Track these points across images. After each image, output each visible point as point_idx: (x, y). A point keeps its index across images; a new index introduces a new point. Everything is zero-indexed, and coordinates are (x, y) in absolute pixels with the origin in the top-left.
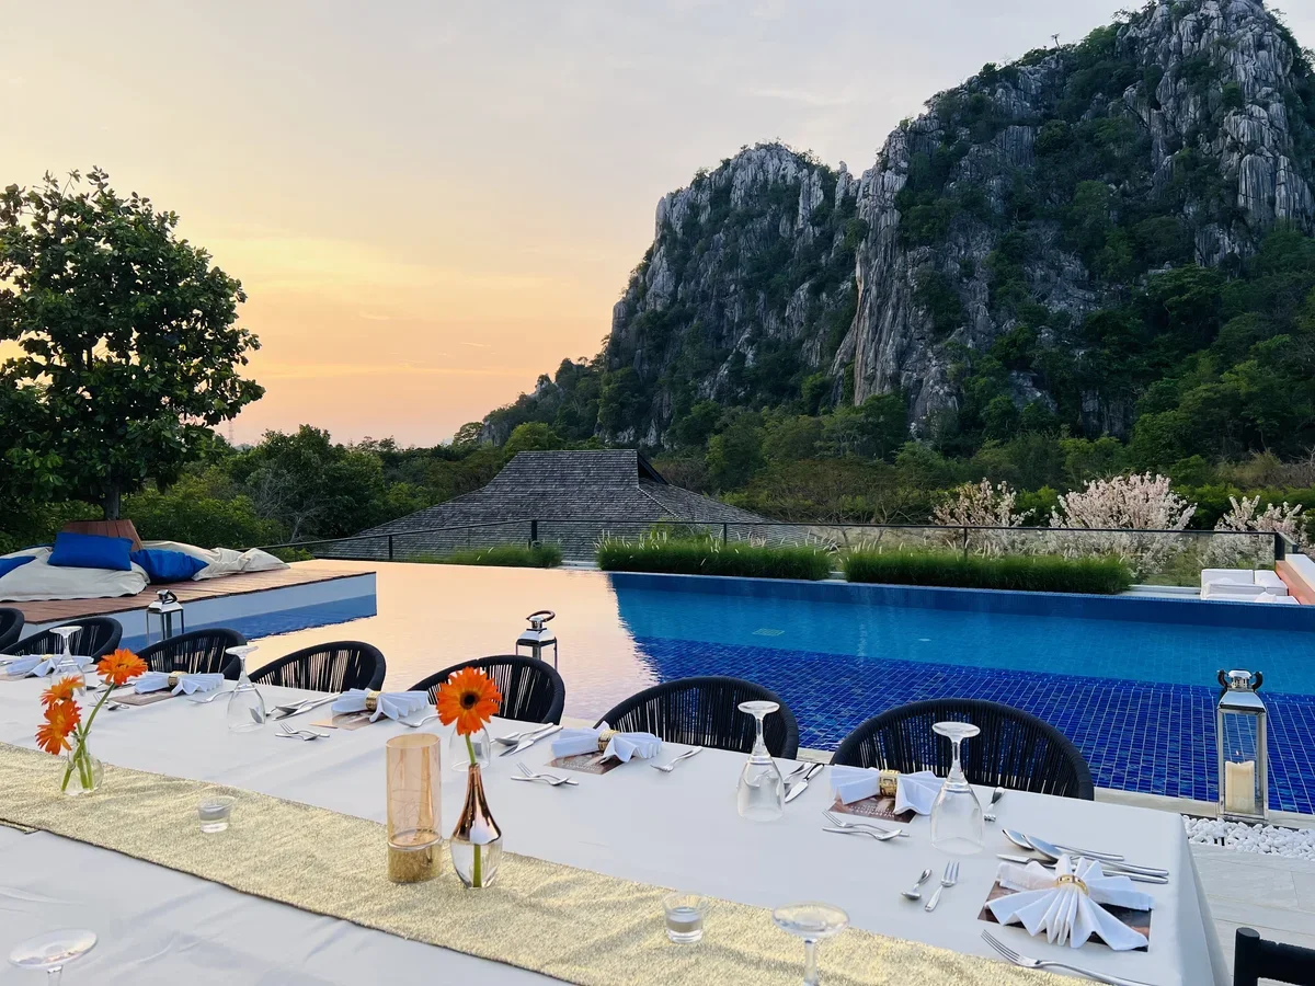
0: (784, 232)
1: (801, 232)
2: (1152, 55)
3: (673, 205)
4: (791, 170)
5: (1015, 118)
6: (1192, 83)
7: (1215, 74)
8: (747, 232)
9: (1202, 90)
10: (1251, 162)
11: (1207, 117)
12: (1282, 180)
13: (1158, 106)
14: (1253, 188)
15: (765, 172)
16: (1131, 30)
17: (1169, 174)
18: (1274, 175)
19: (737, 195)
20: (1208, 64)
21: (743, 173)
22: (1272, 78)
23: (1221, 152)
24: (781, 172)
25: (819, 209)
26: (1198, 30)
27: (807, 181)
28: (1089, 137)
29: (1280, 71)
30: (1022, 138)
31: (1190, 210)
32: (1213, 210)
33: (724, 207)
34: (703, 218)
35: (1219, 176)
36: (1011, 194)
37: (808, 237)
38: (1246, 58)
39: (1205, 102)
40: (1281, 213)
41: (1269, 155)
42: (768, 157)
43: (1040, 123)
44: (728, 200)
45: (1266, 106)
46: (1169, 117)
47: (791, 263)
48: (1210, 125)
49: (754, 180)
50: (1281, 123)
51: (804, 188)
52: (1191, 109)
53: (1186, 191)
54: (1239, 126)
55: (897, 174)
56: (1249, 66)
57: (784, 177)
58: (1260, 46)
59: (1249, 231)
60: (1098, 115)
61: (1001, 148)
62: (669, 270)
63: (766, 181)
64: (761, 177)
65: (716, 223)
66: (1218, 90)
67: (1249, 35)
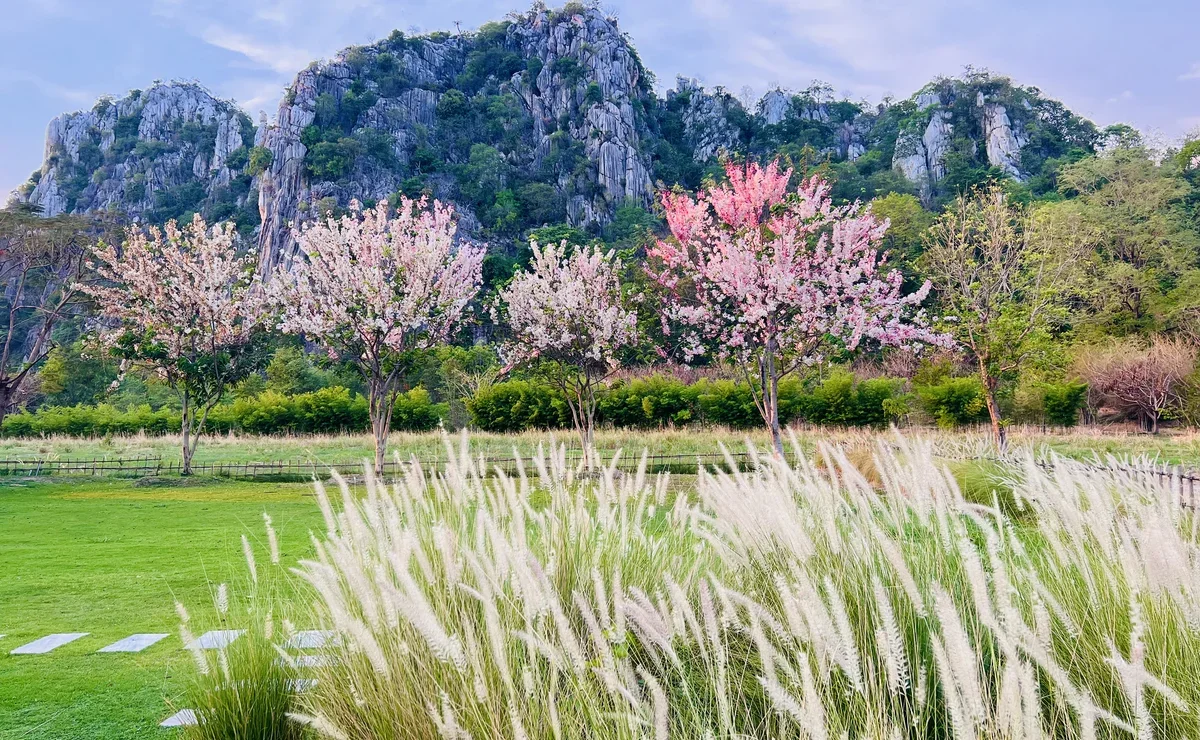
0: (199, 171)
1: (216, 173)
2: (534, 51)
3: (68, 127)
4: (208, 112)
5: (420, 82)
6: (565, 77)
7: (582, 73)
8: (156, 166)
9: (572, 84)
10: (608, 148)
11: (576, 108)
12: (631, 167)
13: (539, 94)
14: (610, 169)
15: (180, 111)
16: (518, 29)
17: (546, 151)
18: (625, 160)
19: (146, 127)
20: (576, 64)
21: (155, 107)
22: (623, 85)
23: (586, 138)
24: (198, 112)
25: (236, 154)
26: (569, 36)
27: (225, 124)
28: (484, 109)
29: (629, 81)
30: (426, 101)
31: (564, 182)
32: (581, 185)
33: (130, 137)
34: (105, 146)
35: (584, 156)
36: (415, 147)
37: (224, 178)
38: (605, 65)
39: (574, 96)
40: (629, 193)
41: (620, 144)
42: (184, 95)
43: (442, 90)
44: (136, 132)
45: (618, 105)
46: (547, 103)
47: (205, 202)
48: (577, 116)
49: (168, 116)
50: (629, 120)
51: (221, 130)
52: (564, 99)
53: (560, 166)
54: (599, 117)
55: (306, 109)
56: (607, 71)
57: (200, 117)
58: (615, 58)
59: (607, 205)
60: (490, 93)
61: (407, 105)
62: (58, 194)
63: (181, 118)
64: (175, 113)
65: (120, 153)
66: (582, 88)
67: (607, 47)
